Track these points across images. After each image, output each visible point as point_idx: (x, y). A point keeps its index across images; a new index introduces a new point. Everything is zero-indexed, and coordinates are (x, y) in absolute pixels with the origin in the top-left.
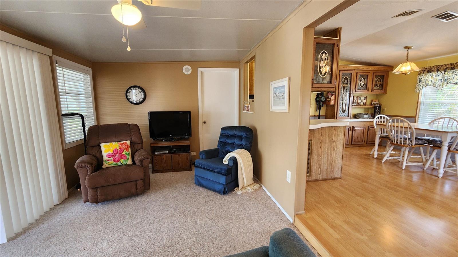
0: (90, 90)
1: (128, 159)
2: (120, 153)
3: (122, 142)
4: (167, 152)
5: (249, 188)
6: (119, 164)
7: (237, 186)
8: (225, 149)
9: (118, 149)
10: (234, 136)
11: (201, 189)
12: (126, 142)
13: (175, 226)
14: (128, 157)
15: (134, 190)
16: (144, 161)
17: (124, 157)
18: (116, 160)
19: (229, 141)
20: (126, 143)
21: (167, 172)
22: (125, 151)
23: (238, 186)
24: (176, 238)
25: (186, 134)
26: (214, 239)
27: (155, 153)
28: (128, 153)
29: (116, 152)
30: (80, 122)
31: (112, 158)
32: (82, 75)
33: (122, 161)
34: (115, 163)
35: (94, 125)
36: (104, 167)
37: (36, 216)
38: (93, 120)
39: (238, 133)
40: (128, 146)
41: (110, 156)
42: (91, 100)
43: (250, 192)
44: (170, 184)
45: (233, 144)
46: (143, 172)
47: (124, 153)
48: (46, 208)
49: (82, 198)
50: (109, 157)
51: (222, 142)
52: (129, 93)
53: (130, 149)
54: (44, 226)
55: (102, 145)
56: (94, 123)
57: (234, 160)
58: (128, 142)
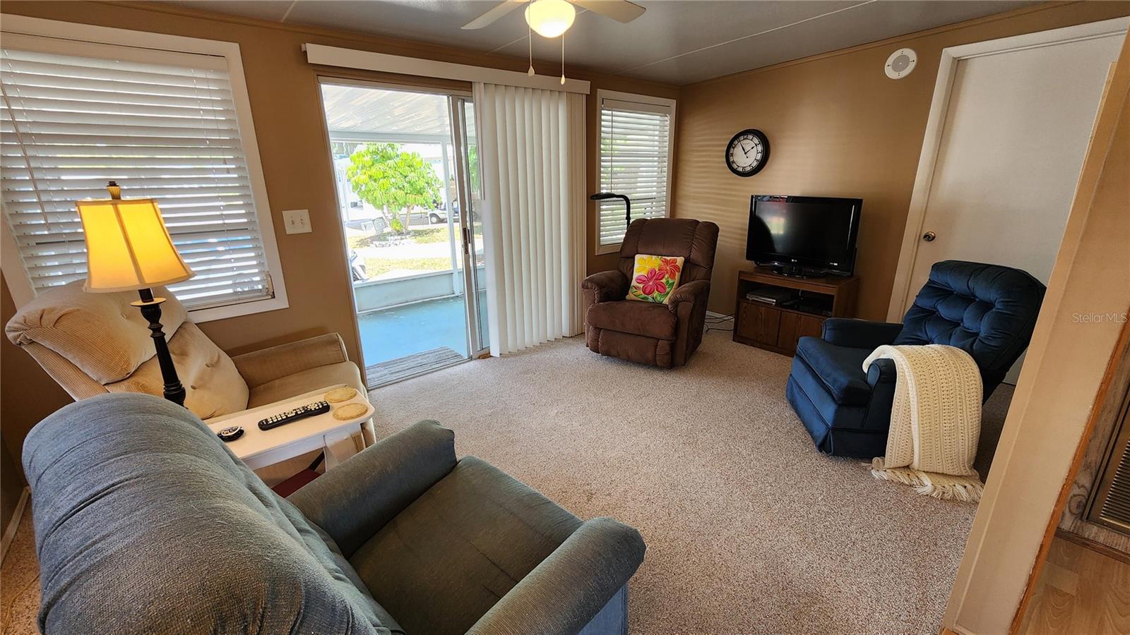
0: (666, 147)
1: (668, 293)
2: (656, 279)
3: (668, 258)
4: (775, 301)
5: (927, 480)
6: (650, 299)
8: (919, 334)
9: (657, 270)
10: (967, 299)
11: (789, 413)
12: (674, 260)
13: (652, 445)
14: (668, 290)
15: (650, 355)
16: (681, 305)
17: (661, 288)
18: (647, 291)
19: (944, 311)
20: (675, 261)
21: (763, 349)
22: (667, 276)
25: (836, 264)
27: (748, 297)
28: (671, 281)
29: (652, 272)
30: (623, 211)
31: (641, 286)
32: (658, 117)
33: (656, 294)
34: (643, 295)
36: (627, 297)
38: (664, 207)
39: (984, 292)
40: (676, 267)
41: (640, 280)
42: (666, 166)
45: (956, 324)
47: (664, 281)
48: (550, 336)
49: (584, 338)
50: (638, 281)
51: (922, 310)
52: (734, 148)
53: (678, 275)
55: (638, 257)
56: (664, 212)
58: (680, 260)
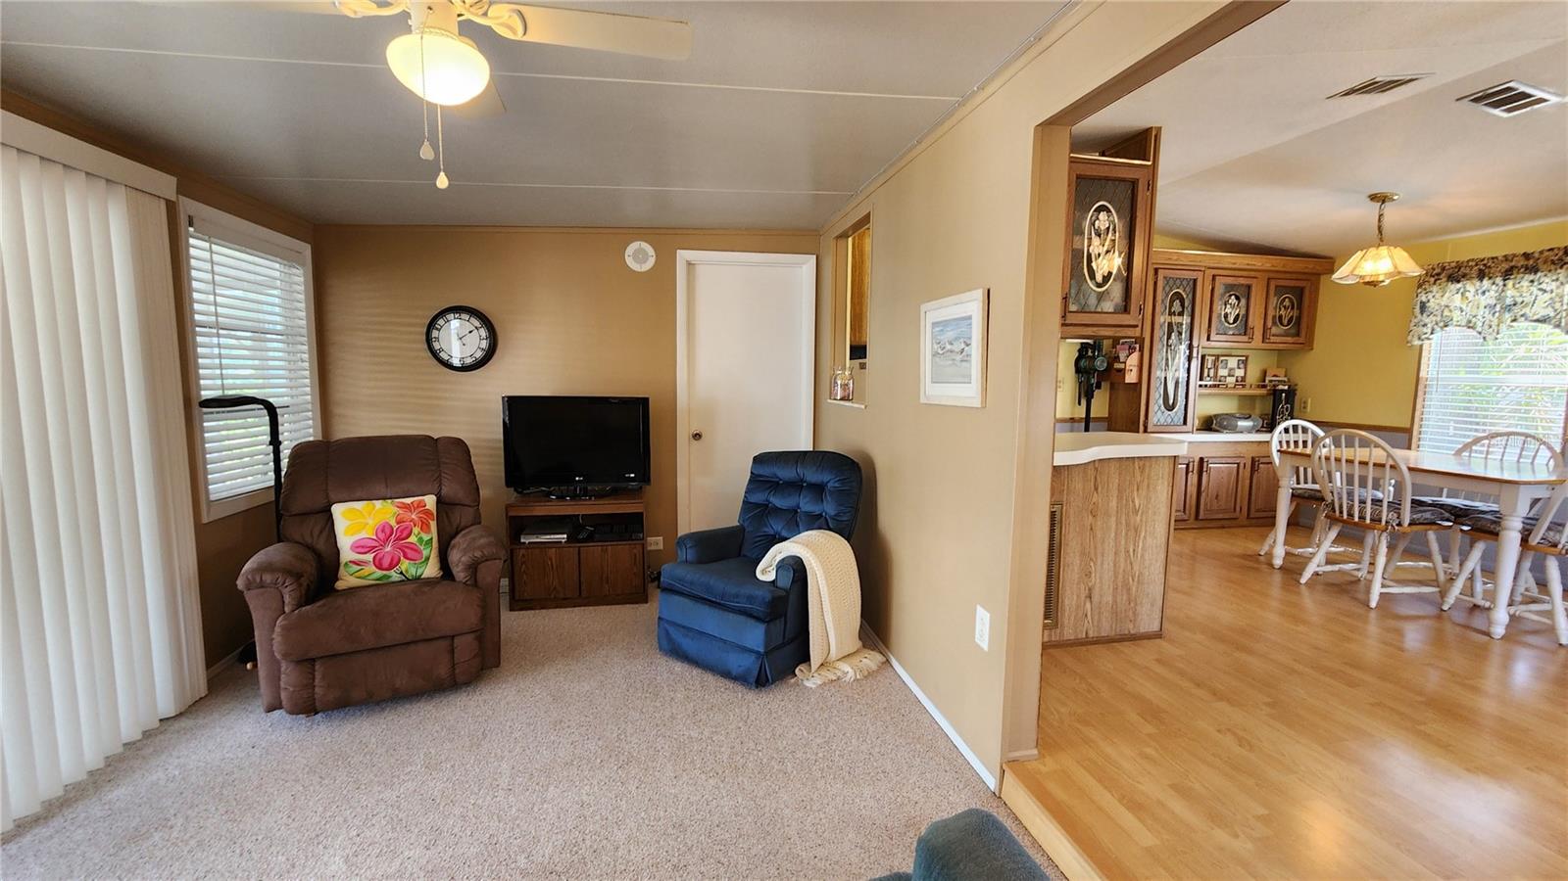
0: (302, 317)
1: (428, 559)
2: (399, 539)
3: (408, 501)
4: (565, 536)
5: (845, 667)
6: (395, 576)
7: (805, 658)
8: (766, 530)
9: (393, 522)
10: (796, 486)
11: (678, 667)
12: (420, 501)
13: (585, 798)
14: (425, 553)
15: (443, 671)
16: (482, 568)
17: (411, 553)
18: (386, 562)
19: (778, 501)
20: (422, 505)
21: (561, 607)
22: (416, 530)
23: (809, 660)
24: (588, 843)
25: (632, 475)
26: (722, 848)
27: (522, 541)
28: (426, 537)
29: (385, 533)
30: (263, 428)
31: (369, 557)
32: (277, 266)
33: (405, 565)
34: (379, 573)
35: (311, 439)
36: (340, 585)
37: (93, 758)
38: (311, 422)
39: (812, 476)
40: (428, 513)
41: (363, 547)
42: (305, 353)
43: (847, 679)
44: (569, 650)
45: (794, 511)
46: (478, 606)
47: (413, 539)
48: (129, 731)
49: (257, 695)
50: (360, 550)
51: (757, 505)
52: (439, 330)
53: (433, 525)
54: (119, 794)
55: (338, 510)
56: (311, 430)
57: (796, 569)
58: (430, 501)
